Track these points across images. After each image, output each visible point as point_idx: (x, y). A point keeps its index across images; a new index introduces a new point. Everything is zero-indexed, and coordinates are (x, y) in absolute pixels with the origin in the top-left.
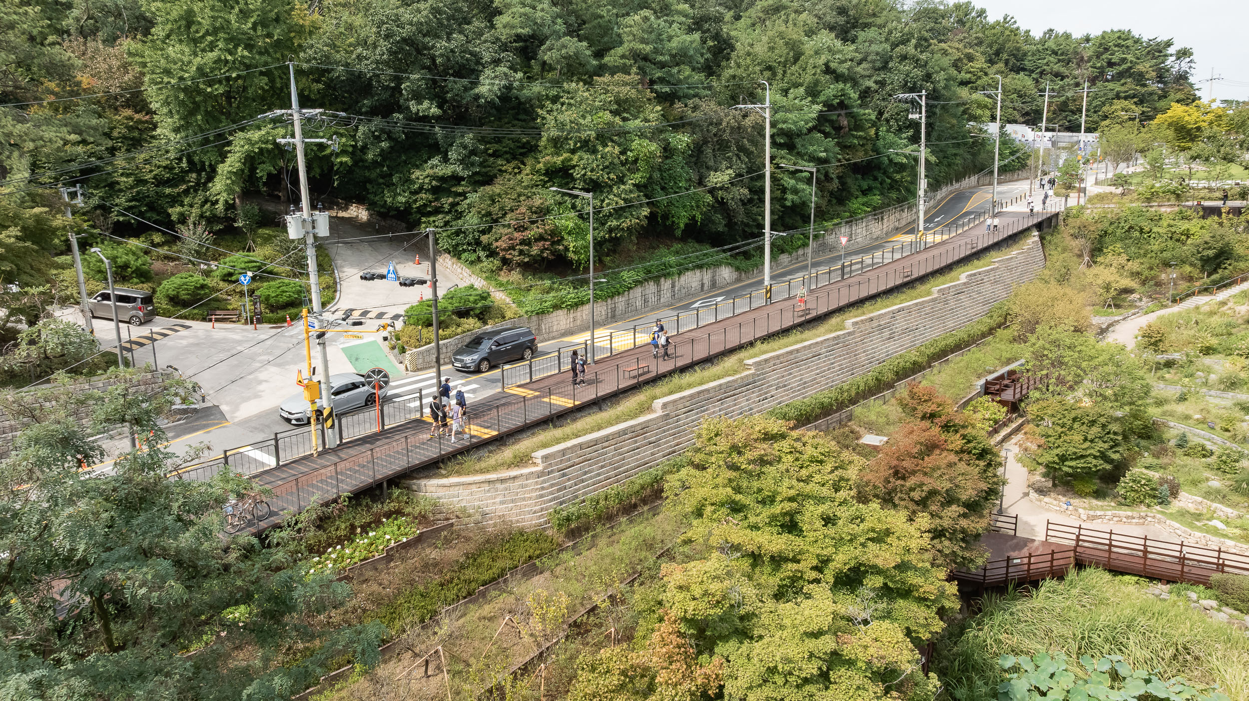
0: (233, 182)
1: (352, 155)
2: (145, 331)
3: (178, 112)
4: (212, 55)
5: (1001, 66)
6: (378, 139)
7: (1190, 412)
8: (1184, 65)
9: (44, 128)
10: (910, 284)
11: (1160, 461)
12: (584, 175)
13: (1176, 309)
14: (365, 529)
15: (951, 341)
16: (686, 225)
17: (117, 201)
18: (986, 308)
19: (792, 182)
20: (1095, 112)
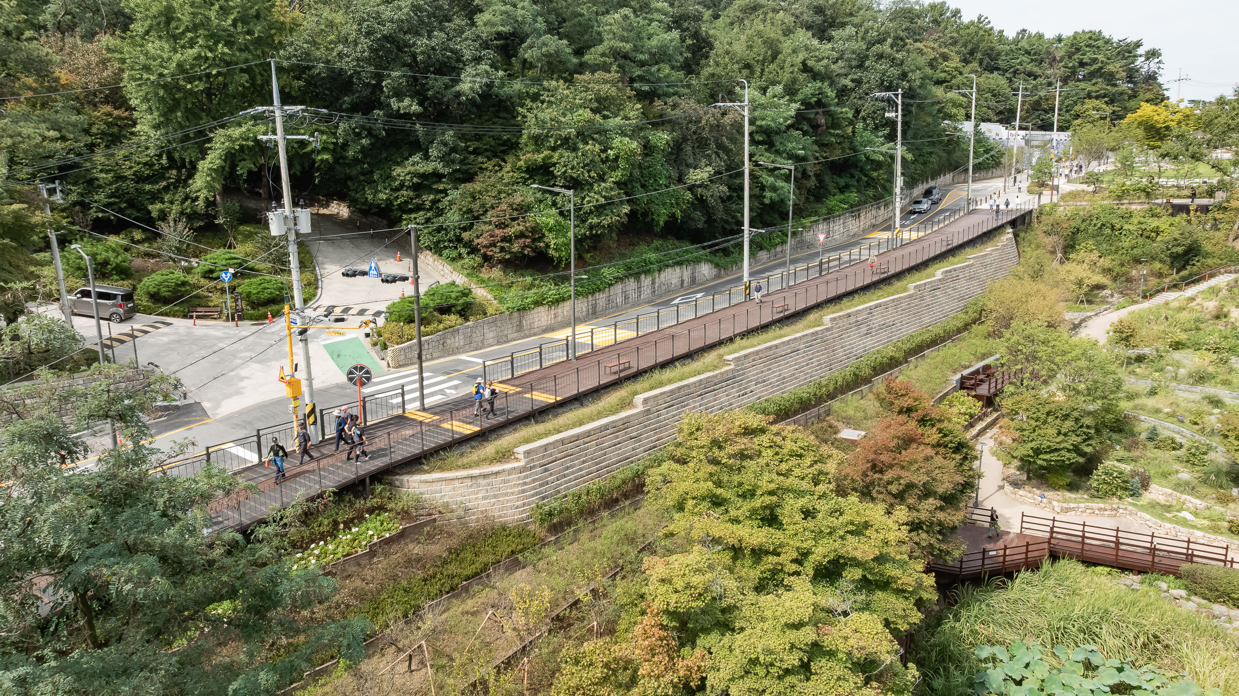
0: (213, 179)
1: (333, 152)
2: (126, 328)
3: (158, 109)
4: (192, 52)
5: (975, 65)
6: (358, 135)
7: (1160, 406)
8: (1153, 65)
9: (22, 124)
10: (887, 280)
11: (1131, 454)
12: (565, 172)
13: (1146, 305)
14: (348, 524)
15: (927, 337)
16: (666, 223)
17: (96, 197)
18: (961, 304)
19: (771, 179)
20: (1067, 111)
